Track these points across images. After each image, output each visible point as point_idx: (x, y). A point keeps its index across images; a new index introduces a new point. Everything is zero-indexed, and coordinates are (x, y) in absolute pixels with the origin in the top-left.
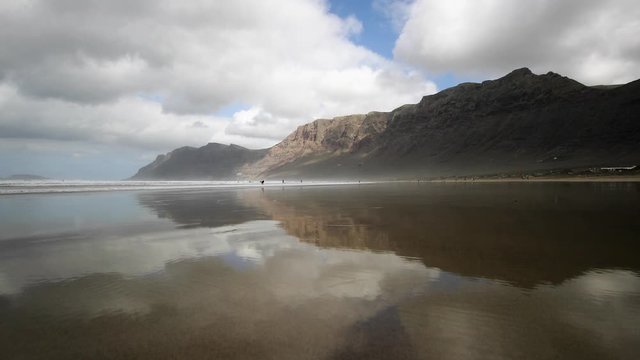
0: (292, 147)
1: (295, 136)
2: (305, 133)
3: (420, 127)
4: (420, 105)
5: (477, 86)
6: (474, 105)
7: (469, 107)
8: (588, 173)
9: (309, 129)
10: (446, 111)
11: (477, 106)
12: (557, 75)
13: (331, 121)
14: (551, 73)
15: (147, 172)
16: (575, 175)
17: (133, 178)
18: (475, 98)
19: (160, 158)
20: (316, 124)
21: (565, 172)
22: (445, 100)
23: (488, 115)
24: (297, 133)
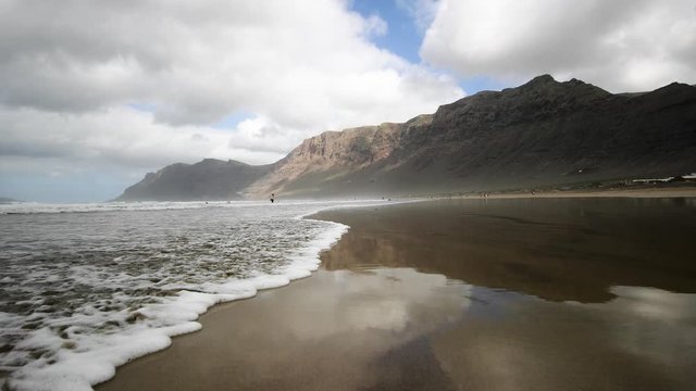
0: (298, 162)
1: (301, 150)
2: (312, 147)
3: (436, 139)
4: (436, 116)
5: (497, 95)
6: (493, 114)
7: (489, 117)
8: (621, 186)
9: (316, 142)
10: (464, 121)
11: (497, 115)
12: (580, 82)
13: (340, 134)
14: (574, 80)
15: (134, 193)
16: (606, 188)
17: (118, 199)
18: (495, 107)
19: (149, 176)
20: (323, 137)
21: (596, 186)
22: (463, 110)
23: (508, 125)
24: (303, 146)
